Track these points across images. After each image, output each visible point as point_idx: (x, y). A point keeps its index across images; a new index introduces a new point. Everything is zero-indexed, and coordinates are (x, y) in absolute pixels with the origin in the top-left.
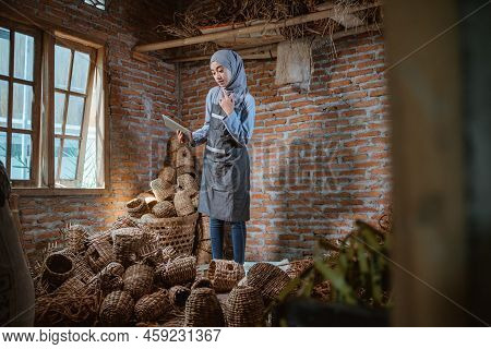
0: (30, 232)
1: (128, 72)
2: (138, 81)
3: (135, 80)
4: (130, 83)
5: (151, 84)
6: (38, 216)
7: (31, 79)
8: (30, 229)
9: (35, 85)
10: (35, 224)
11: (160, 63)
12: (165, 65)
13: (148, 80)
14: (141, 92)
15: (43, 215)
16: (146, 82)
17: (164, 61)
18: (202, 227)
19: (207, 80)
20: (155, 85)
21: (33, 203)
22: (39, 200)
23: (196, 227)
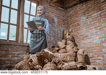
0: (14, 58)
1: (49, 9)
2: (52, 12)
3: (51, 12)
4: (49, 12)
5: (56, 14)
6: (17, 53)
7: (17, 9)
8: (14, 57)
9: (18, 10)
10: (16, 55)
11: (59, 8)
12: (61, 8)
13: (56, 12)
14: (54, 16)
15: (19, 52)
16: (55, 13)
17: (60, 7)
18: (77, 58)
19: (74, 11)
20: (58, 14)
21: (15, 47)
22: (18, 47)
23: (75, 58)
